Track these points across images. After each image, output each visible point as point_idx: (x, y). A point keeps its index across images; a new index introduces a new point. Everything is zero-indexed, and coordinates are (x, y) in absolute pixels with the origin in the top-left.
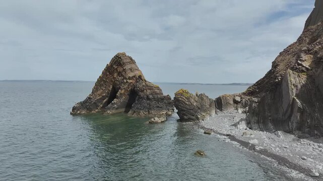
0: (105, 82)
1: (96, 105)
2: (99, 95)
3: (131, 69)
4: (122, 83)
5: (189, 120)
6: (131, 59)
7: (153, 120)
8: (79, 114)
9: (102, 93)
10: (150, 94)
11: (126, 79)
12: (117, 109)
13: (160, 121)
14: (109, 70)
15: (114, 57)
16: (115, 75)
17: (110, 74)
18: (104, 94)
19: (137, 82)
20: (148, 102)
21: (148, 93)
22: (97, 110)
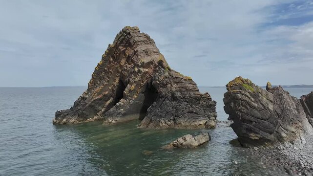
0: (107, 72)
1: (93, 109)
2: (99, 94)
3: (146, 52)
4: (131, 73)
5: (261, 142)
6: (148, 38)
7: (181, 140)
8: (65, 123)
9: (102, 90)
10: (177, 91)
11: (138, 66)
12: (124, 115)
13: (196, 144)
14: (112, 54)
15: (120, 33)
16: (123, 62)
17: (115, 60)
18: (107, 92)
19: (155, 71)
20: (174, 103)
21: (174, 89)
22: (96, 117)
